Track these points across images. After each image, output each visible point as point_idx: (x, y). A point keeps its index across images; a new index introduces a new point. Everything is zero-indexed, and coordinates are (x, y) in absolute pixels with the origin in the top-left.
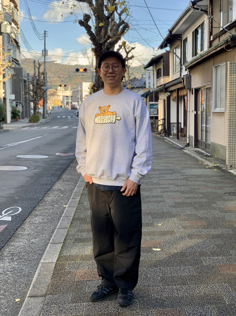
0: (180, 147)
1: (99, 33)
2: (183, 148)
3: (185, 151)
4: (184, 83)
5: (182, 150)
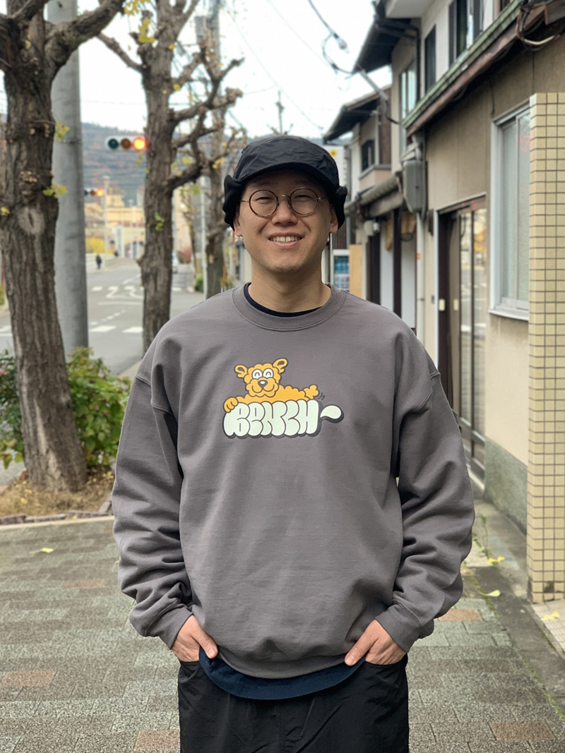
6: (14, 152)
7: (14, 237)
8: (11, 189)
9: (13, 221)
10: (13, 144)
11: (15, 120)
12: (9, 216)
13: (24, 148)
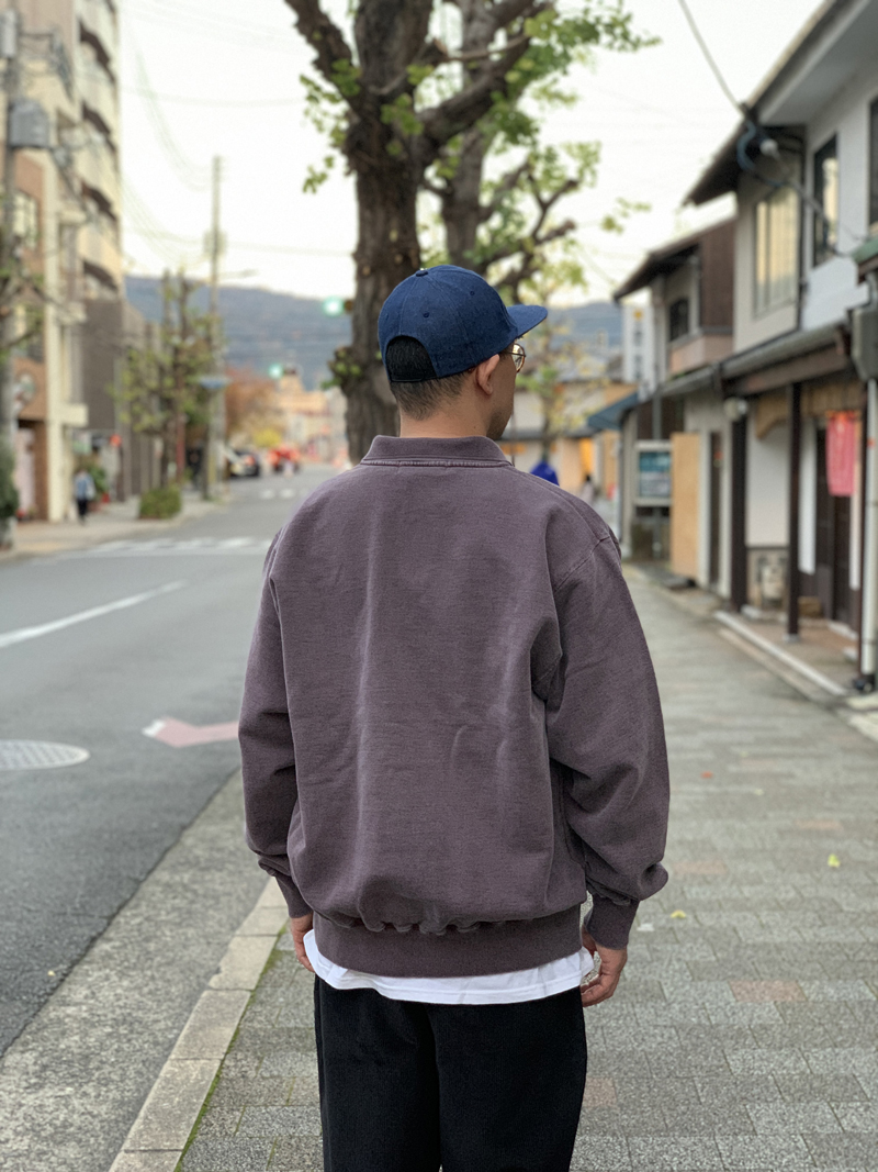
0: (824, 690)
1: (376, 40)
2: (840, 697)
3: (859, 721)
4: (848, 351)
5: (842, 713)
6: (369, 288)
7: (366, 408)
8: (364, 340)
9: (364, 386)
10: (368, 277)
11: (371, 243)
12: (362, 378)
13: (383, 281)
